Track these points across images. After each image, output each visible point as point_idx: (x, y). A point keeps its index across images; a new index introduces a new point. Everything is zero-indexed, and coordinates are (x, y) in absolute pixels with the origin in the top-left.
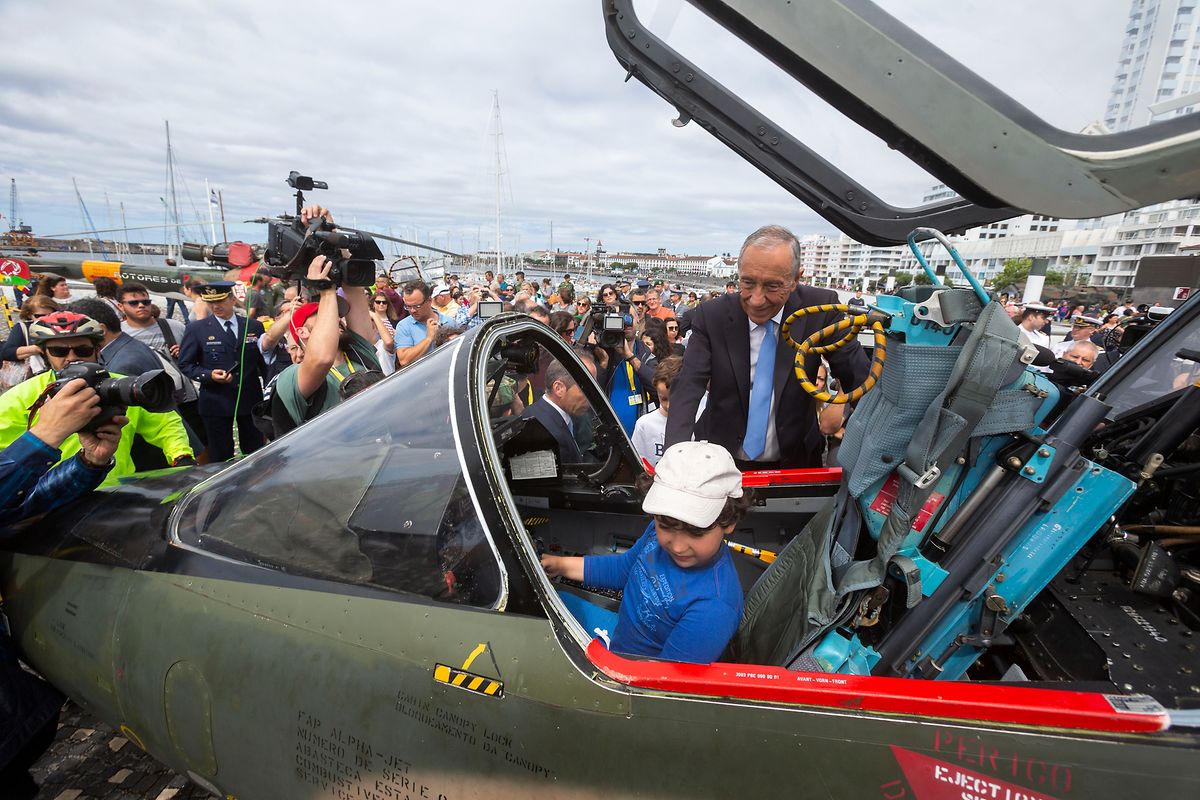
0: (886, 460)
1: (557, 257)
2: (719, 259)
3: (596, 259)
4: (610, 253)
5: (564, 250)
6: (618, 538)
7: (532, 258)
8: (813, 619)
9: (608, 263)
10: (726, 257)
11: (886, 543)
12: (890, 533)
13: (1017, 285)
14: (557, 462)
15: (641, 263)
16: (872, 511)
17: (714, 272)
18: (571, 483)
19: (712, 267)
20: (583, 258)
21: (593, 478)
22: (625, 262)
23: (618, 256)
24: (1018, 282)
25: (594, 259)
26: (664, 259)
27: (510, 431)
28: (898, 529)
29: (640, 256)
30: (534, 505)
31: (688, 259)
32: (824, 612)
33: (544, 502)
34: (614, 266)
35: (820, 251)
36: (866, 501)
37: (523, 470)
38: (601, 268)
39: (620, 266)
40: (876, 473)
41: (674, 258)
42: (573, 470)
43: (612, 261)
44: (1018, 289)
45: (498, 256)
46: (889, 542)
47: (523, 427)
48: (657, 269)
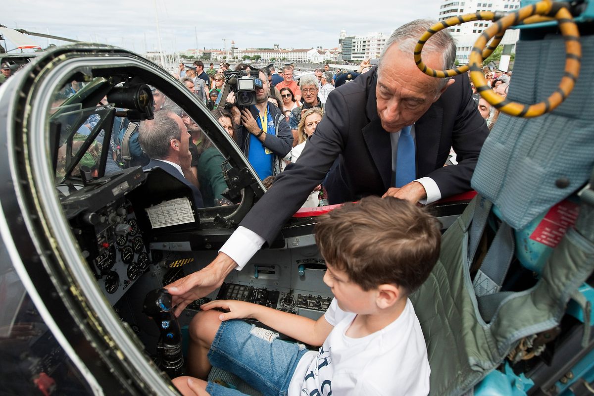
0: (561, 185)
1: (204, 54)
2: (315, 51)
3: (232, 53)
4: (241, 49)
5: (208, 49)
6: (258, 266)
7: (186, 55)
8: (477, 365)
9: (240, 56)
10: (319, 49)
11: (563, 279)
12: (569, 268)
13: (495, 62)
14: (193, 208)
15: (263, 55)
16: (531, 241)
17: (313, 60)
18: (209, 226)
19: (311, 56)
20: (222, 53)
21: (229, 220)
22: (252, 55)
23: (247, 51)
24: (495, 60)
25: (230, 53)
26: (278, 52)
27: (126, 185)
28: (580, 263)
29: (261, 50)
30: (177, 249)
31: (294, 51)
32: (482, 352)
33: (186, 246)
34: (244, 58)
35: (379, 43)
36: (527, 231)
37: (162, 219)
38: (236, 60)
39: (249, 58)
40: (545, 201)
41: (285, 51)
42: (210, 213)
43: (243, 55)
44: (495, 64)
45: (161, 55)
46: (567, 278)
47: (143, 179)
48: (274, 59)
